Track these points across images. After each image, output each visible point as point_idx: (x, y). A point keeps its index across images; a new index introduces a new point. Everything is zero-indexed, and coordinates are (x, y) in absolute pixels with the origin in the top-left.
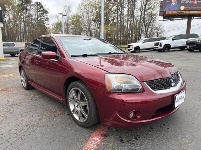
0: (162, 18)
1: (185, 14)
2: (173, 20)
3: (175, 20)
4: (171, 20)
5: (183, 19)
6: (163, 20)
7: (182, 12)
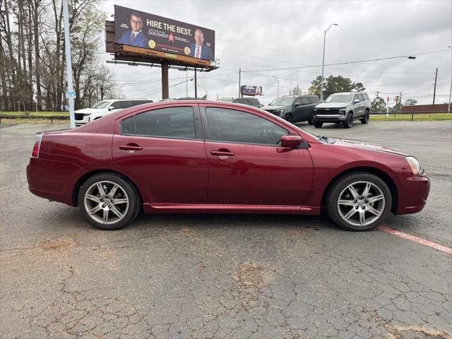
0: (113, 57)
1: (158, 57)
2: (134, 64)
3: (137, 65)
4: (129, 64)
5: (152, 66)
6: (116, 63)
7: (153, 51)
